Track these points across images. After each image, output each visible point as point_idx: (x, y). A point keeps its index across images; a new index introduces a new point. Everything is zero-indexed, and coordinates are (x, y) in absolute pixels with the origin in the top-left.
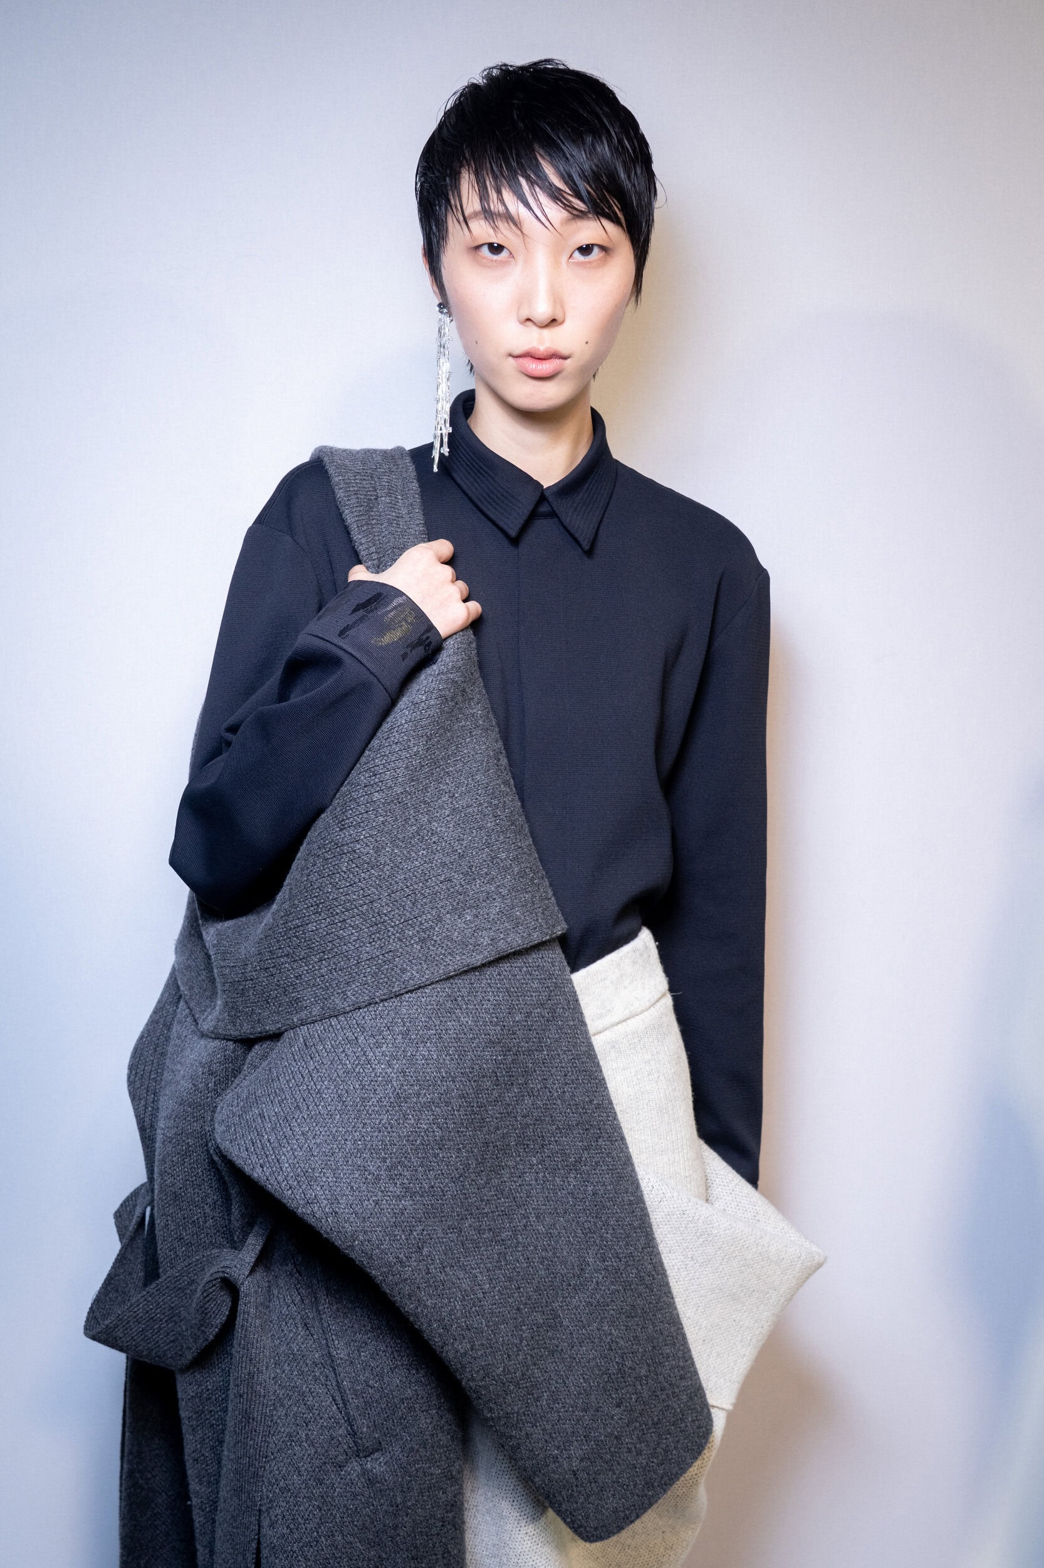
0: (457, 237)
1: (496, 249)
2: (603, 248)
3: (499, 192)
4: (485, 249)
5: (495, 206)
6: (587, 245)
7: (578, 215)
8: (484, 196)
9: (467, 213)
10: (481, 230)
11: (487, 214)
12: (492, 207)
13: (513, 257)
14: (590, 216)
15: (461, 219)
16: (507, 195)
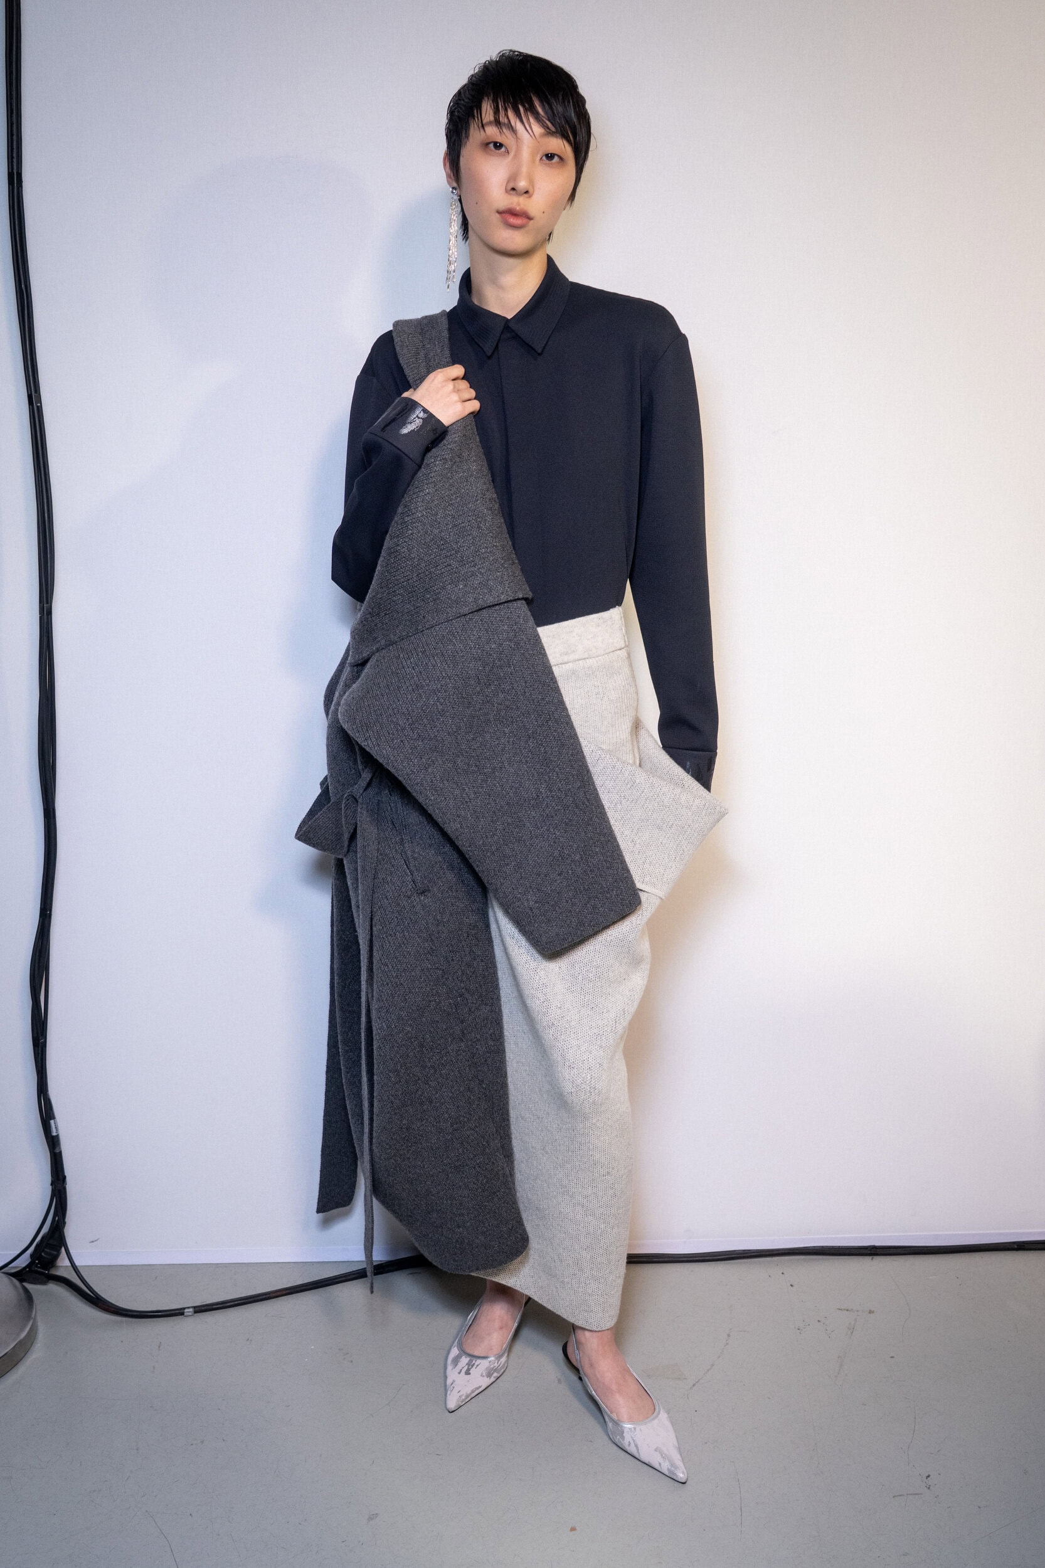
0: (476, 135)
1: (498, 146)
2: (561, 158)
3: (506, 110)
4: (491, 145)
5: (502, 119)
6: (551, 154)
7: (549, 133)
8: (496, 112)
9: (484, 122)
10: (492, 131)
11: (497, 122)
12: (501, 119)
13: (508, 152)
14: (558, 135)
15: (480, 125)
16: (511, 114)
